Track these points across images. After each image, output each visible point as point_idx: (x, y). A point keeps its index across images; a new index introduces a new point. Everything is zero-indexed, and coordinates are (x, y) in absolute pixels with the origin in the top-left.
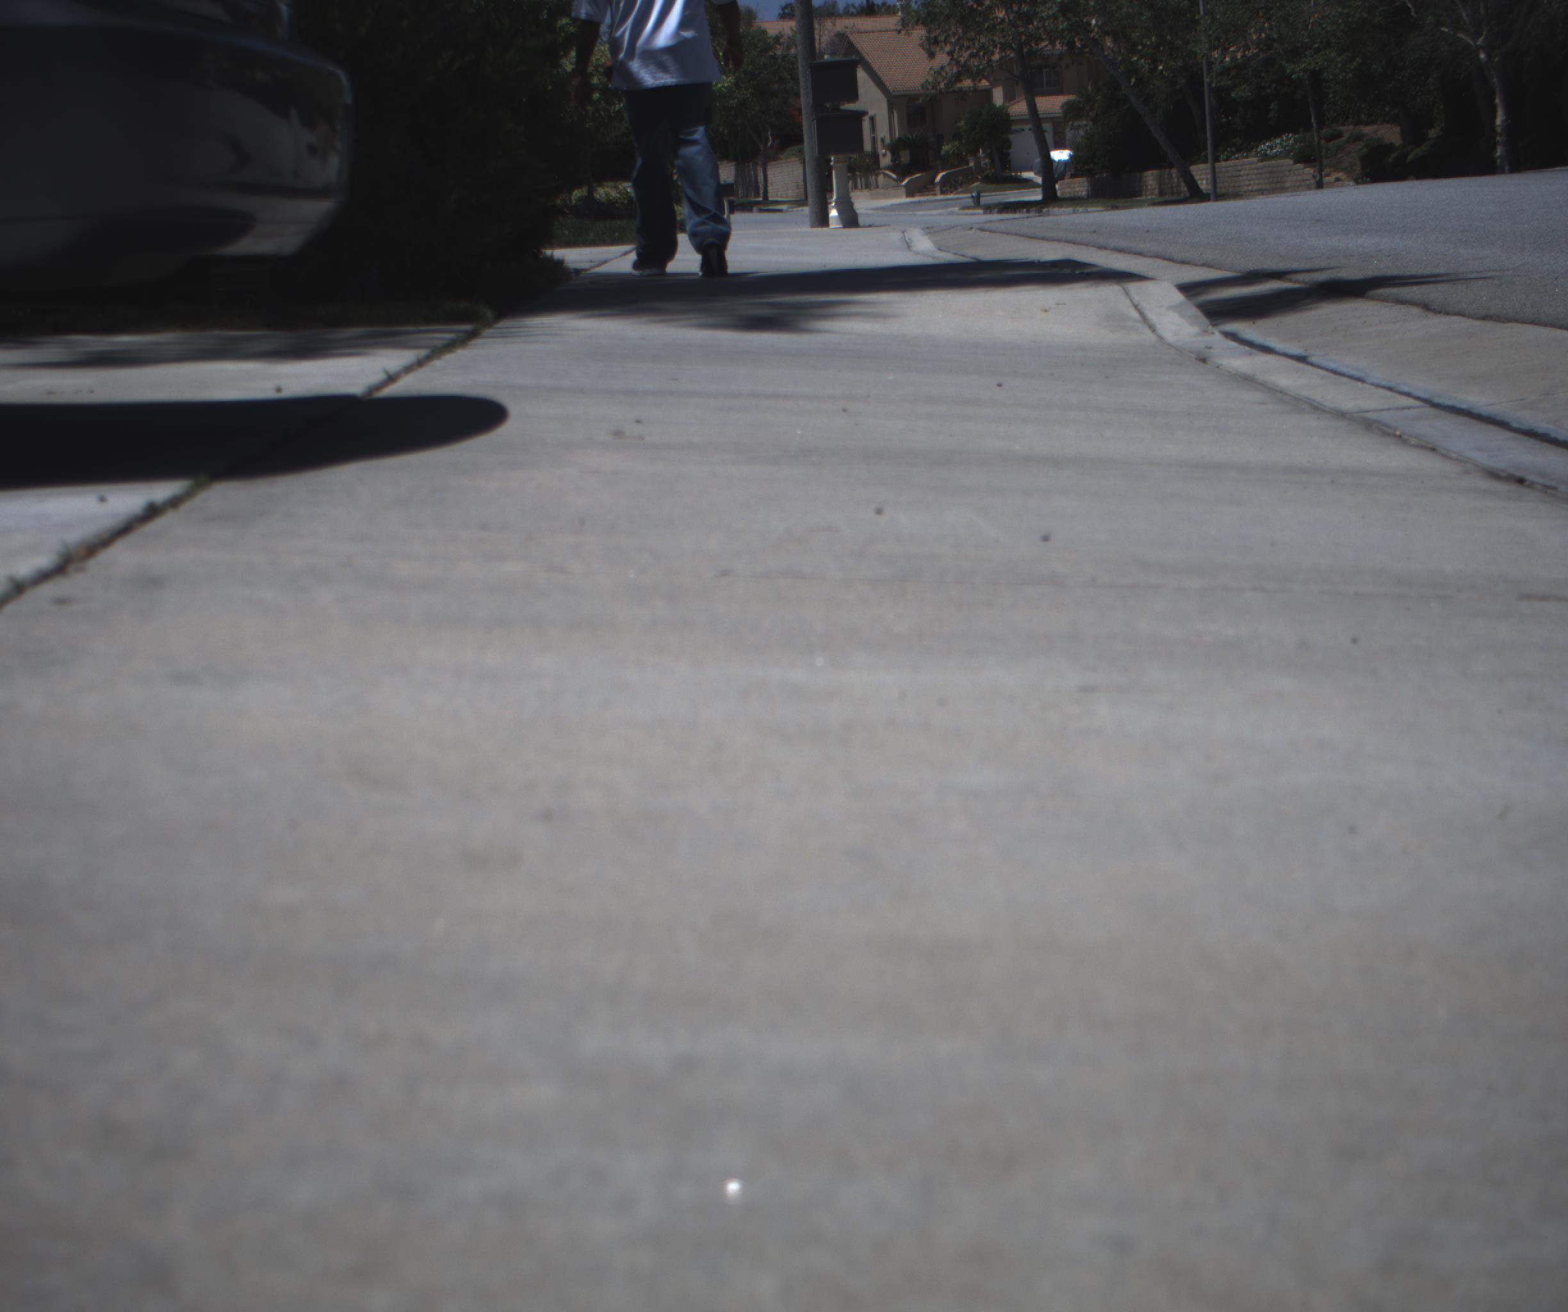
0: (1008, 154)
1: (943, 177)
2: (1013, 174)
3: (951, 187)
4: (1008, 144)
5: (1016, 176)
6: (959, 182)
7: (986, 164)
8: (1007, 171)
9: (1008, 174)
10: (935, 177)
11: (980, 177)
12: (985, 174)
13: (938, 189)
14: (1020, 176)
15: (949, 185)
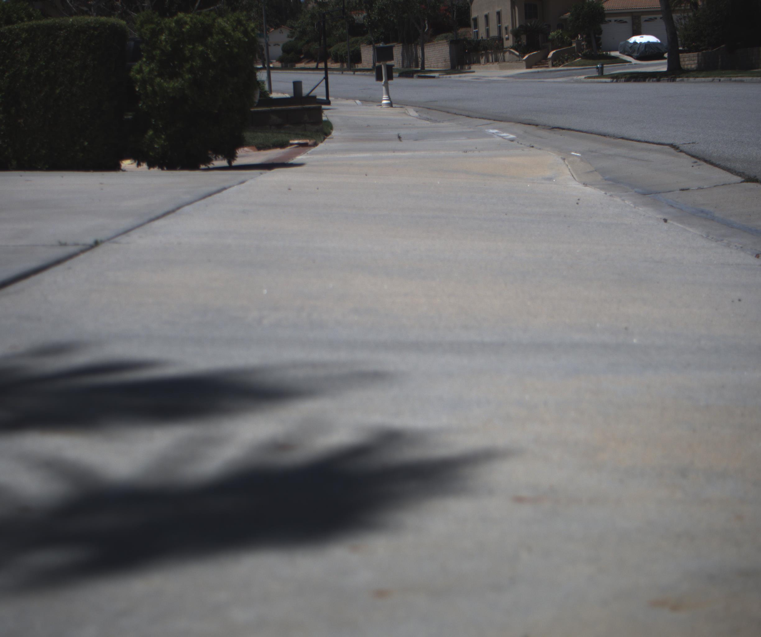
0: (599, 39)
1: (554, 54)
2: (604, 53)
3: (559, 62)
4: (600, 32)
5: (607, 54)
6: (566, 58)
7: (583, 45)
8: (600, 50)
9: (602, 53)
10: (548, 54)
11: (580, 55)
12: (584, 52)
13: (550, 63)
14: (610, 54)
15: (558, 61)
